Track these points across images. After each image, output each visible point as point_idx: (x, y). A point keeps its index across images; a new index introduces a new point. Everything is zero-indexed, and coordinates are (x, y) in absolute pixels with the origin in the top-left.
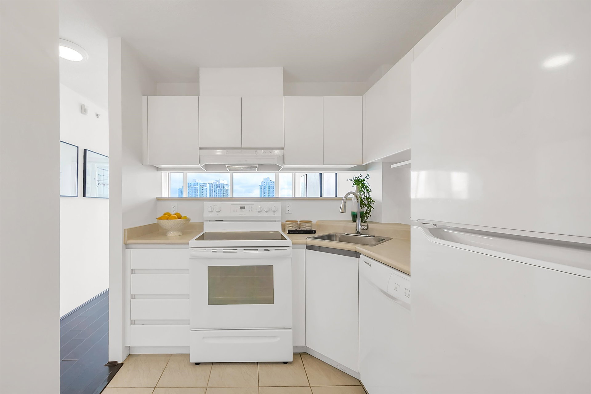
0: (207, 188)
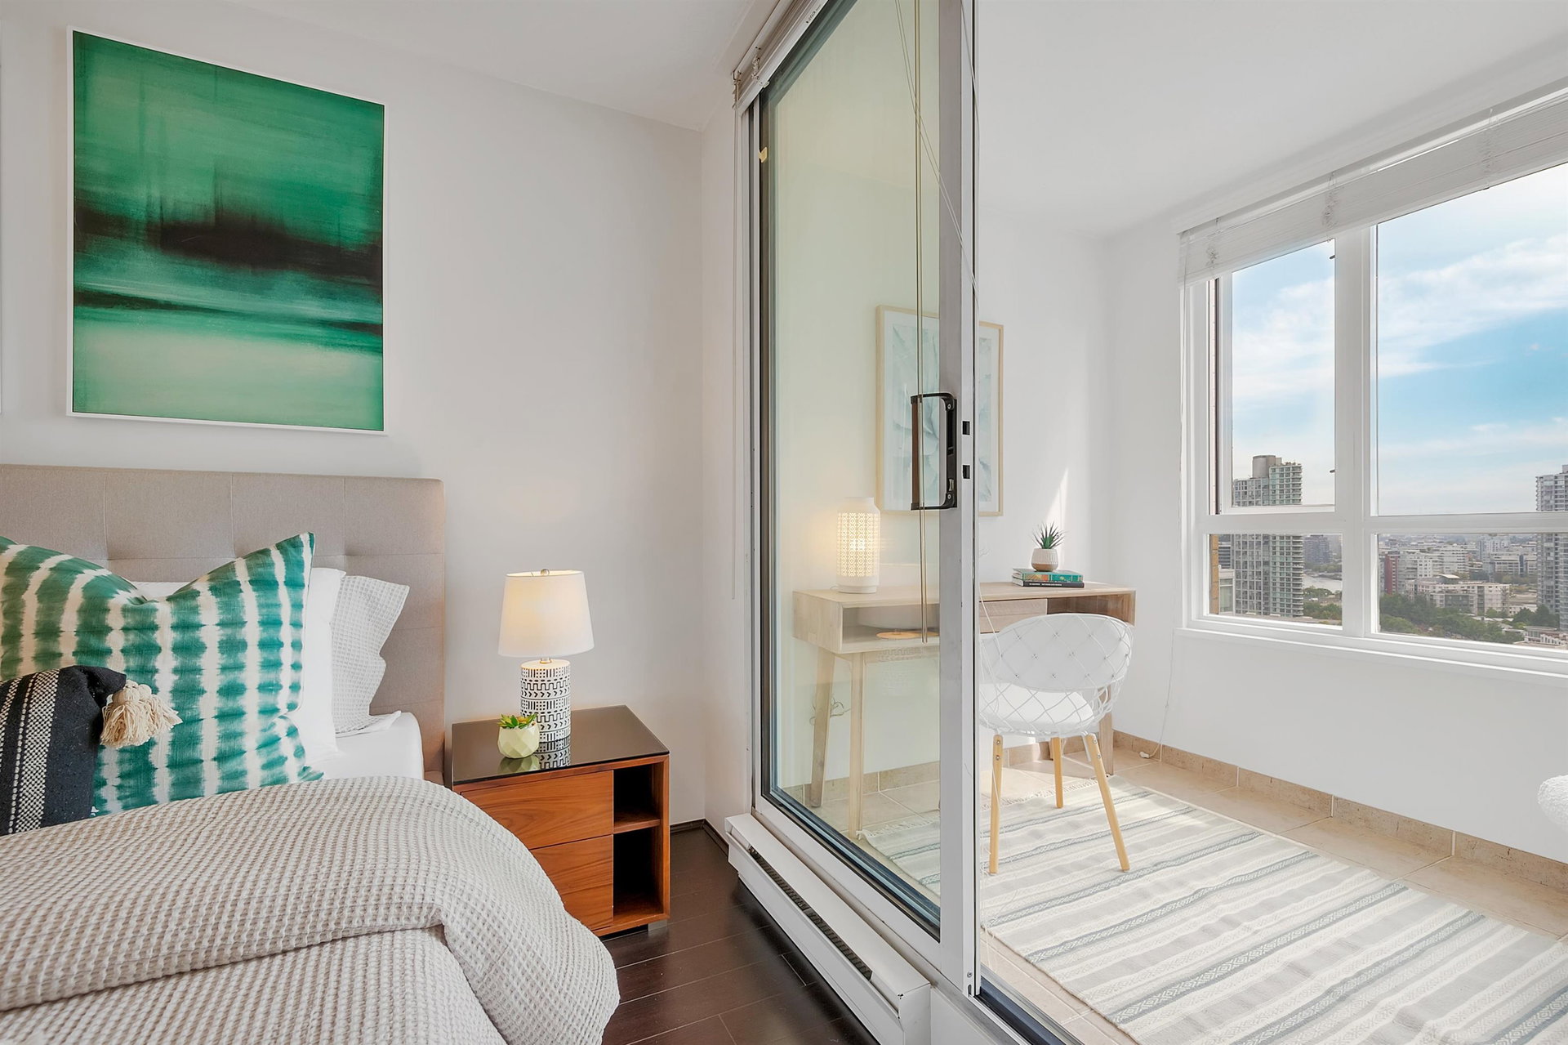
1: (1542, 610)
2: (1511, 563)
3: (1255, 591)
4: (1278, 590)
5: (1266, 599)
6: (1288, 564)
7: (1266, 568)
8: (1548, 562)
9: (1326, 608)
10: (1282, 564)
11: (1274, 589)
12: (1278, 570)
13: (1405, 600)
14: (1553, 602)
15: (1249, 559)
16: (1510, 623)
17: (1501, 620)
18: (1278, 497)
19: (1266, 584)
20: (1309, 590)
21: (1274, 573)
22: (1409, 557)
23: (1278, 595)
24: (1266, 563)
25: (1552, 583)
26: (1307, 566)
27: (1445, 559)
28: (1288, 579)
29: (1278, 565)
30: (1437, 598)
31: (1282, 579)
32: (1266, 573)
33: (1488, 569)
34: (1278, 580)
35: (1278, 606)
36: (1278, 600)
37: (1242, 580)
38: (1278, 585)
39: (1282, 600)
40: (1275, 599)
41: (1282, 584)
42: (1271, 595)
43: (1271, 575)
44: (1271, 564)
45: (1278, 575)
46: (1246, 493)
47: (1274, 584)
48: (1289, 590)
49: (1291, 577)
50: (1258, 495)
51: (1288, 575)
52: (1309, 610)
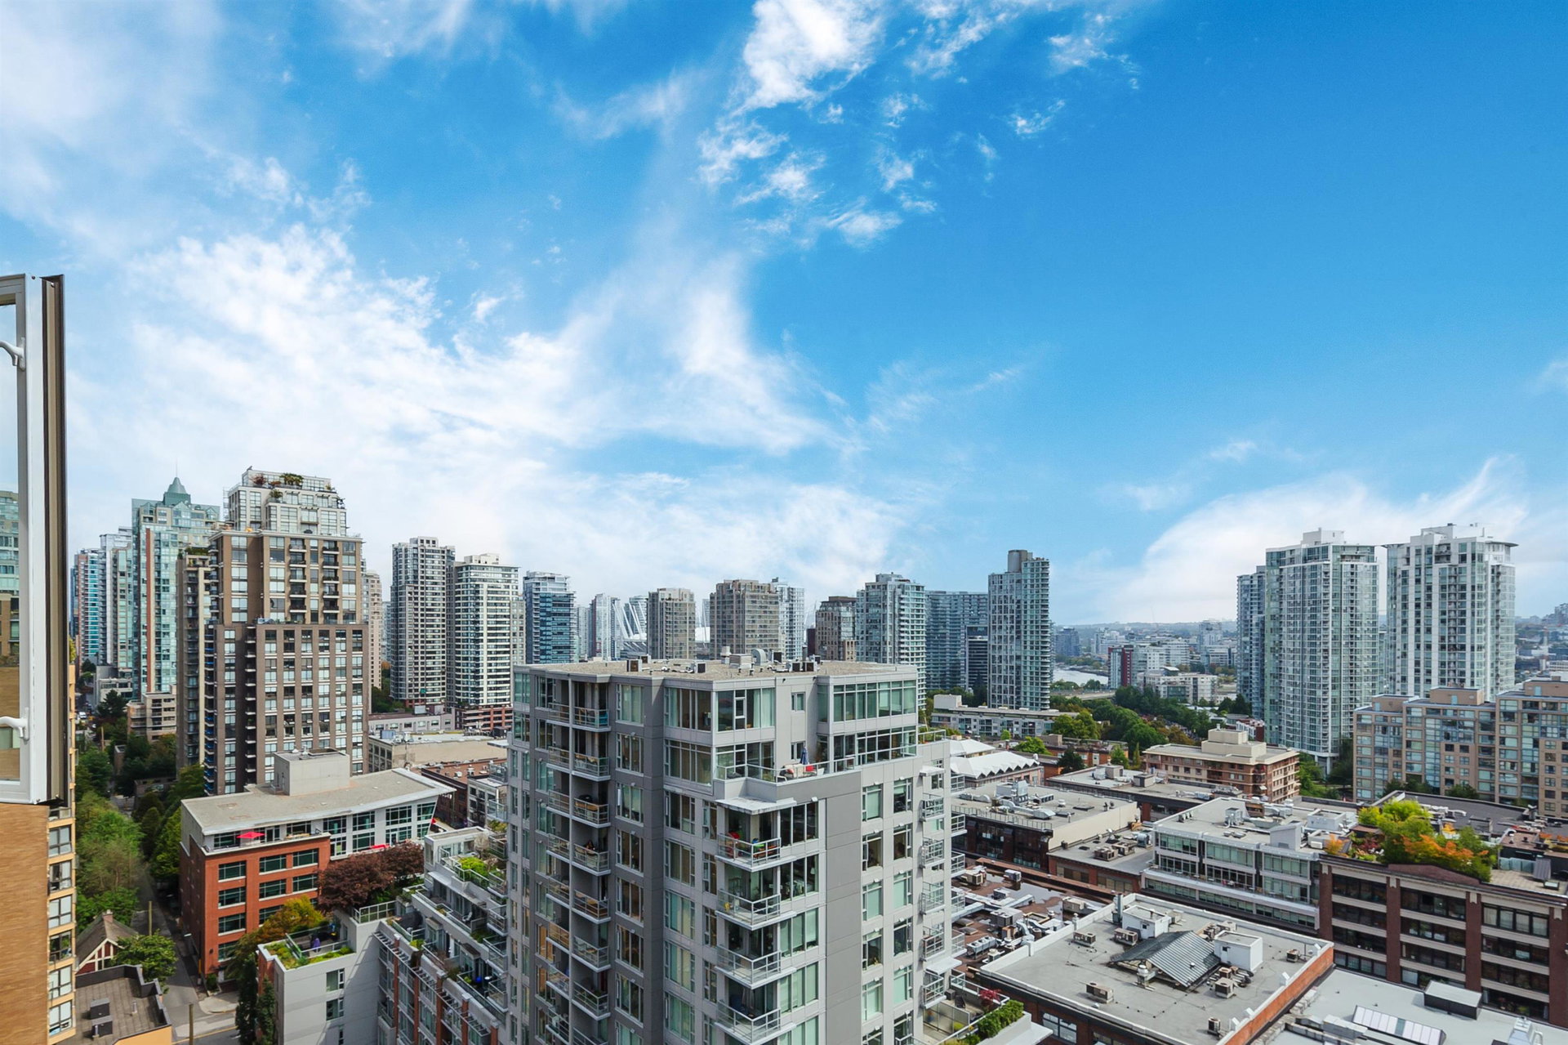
0: (1375, 568)
1: (1240, 698)
2: (1222, 656)
3: (1008, 685)
4: (1028, 684)
5: (1018, 693)
6: (1037, 658)
7: (1018, 663)
8: (1245, 654)
9: (1070, 701)
10: (1032, 658)
11: (1025, 683)
12: (1028, 664)
13: (1136, 691)
14: (1248, 691)
15: (1003, 653)
16: (1216, 712)
17: (1209, 708)
18: (1029, 592)
19: (1018, 678)
20: (1060, 683)
21: (1025, 667)
22: (1142, 651)
23: (1028, 689)
24: (1018, 658)
25: (1248, 674)
26: (1058, 660)
27: (1172, 652)
28: (1037, 673)
29: (1028, 659)
30: (1162, 689)
31: (1031, 673)
32: (1018, 667)
33: (1204, 661)
34: (1028, 674)
35: (1028, 700)
36: (1028, 694)
37: (997, 675)
38: (1028, 679)
39: (1031, 694)
40: (1025, 693)
41: (1032, 678)
42: (1022, 689)
43: (1022, 669)
44: (1023, 659)
45: (1028, 669)
46: (1001, 587)
47: (1025, 678)
48: (1037, 684)
49: (1040, 671)
50: (1012, 589)
51: (1037, 669)
52: (1055, 703)
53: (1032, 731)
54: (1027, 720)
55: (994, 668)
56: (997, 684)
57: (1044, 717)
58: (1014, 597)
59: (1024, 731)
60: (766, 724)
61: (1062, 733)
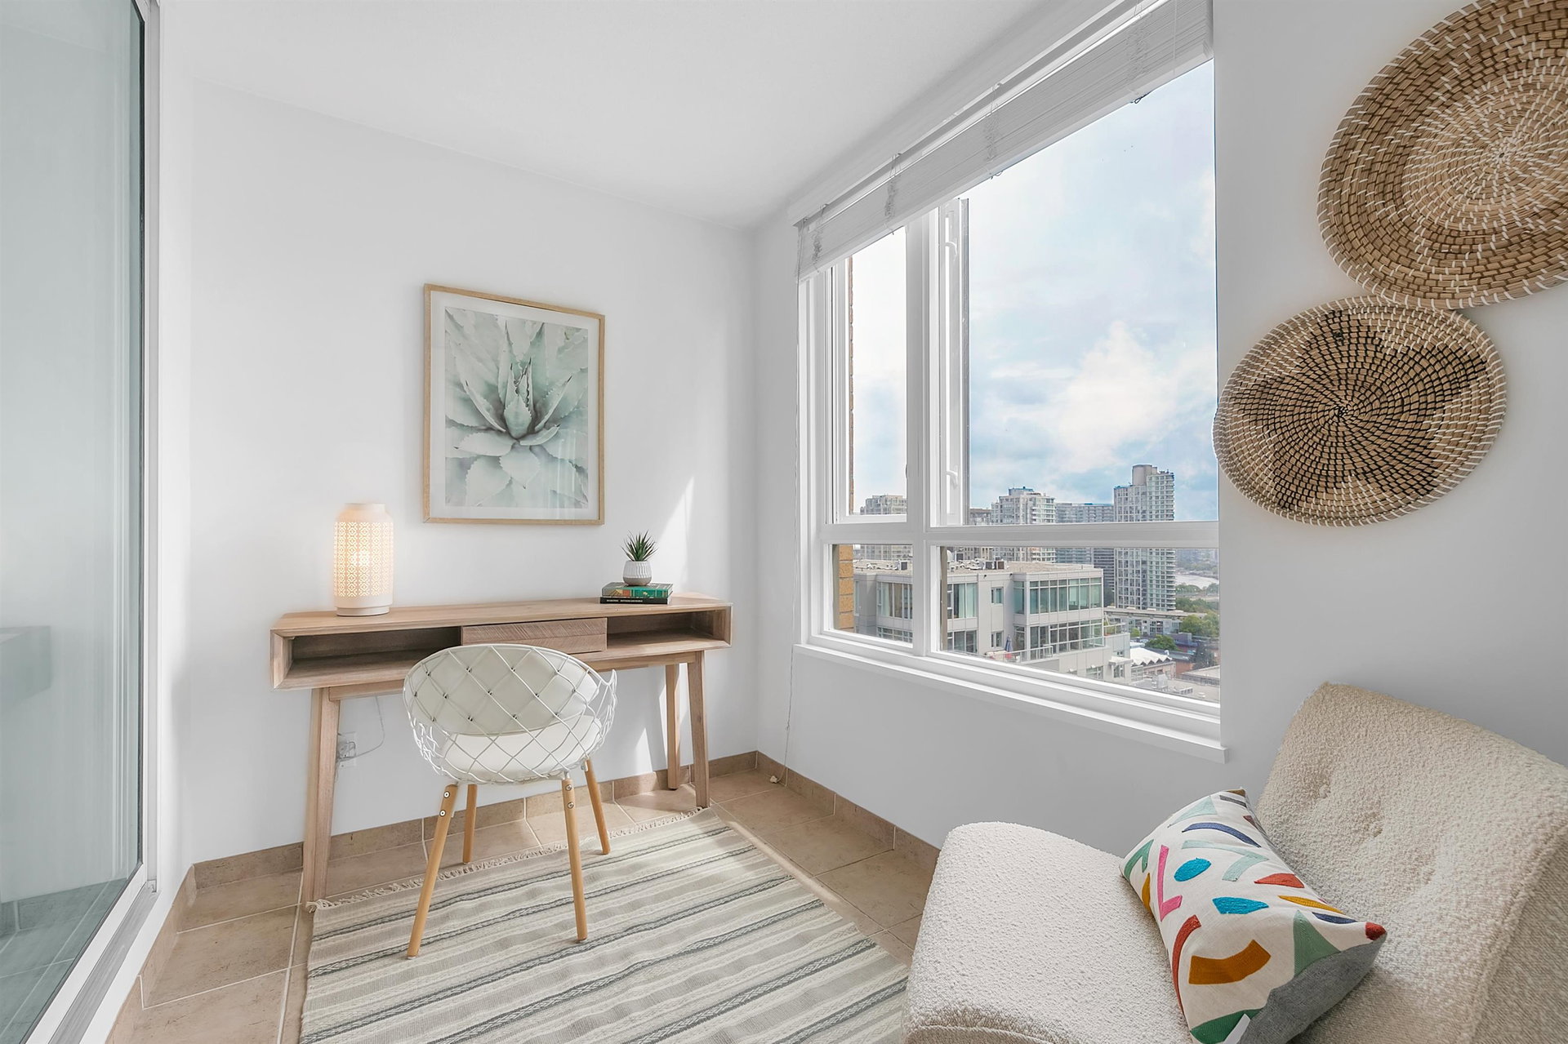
3: (1135, 588)
4: (1154, 587)
5: (1144, 595)
6: (1163, 563)
7: (1144, 567)
9: (1195, 603)
10: (1157, 563)
11: (1151, 586)
12: (1154, 568)
15: (1129, 559)
18: (1154, 503)
19: (1144, 581)
20: (1182, 587)
21: (1151, 571)
23: (1154, 591)
24: (1144, 563)
26: (1179, 565)
28: (1163, 577)
29: (1154, 563)
31: (1158, 577)
32: (1144, 571)
34: (1154, 578)
35: (1154, 601)
36: (1154, 596)
37: (1124, 578)
38: (1154, 582)
39: (1157, 595)
40: (1152, 595)
41: (1158, 581)
42: (1149, 591)
43: (1148, 573)
44: (1148, 563)
45: (1154, 573)
46: (1127, 499)
47: (1151, 581)
48: (1163, 587)
49: (1165, 575)
50: (1137, 501)
51: (1163, 573)
52: (1181, 605)
53: (1160, 629)
54: (1155, 620)
55: (1121, 572)
56: (1123, 586)
57: (1172, 617)
58: (1139, 508)
59: (1152, 630)
60: (969, 616)
61: (1190, 631)
